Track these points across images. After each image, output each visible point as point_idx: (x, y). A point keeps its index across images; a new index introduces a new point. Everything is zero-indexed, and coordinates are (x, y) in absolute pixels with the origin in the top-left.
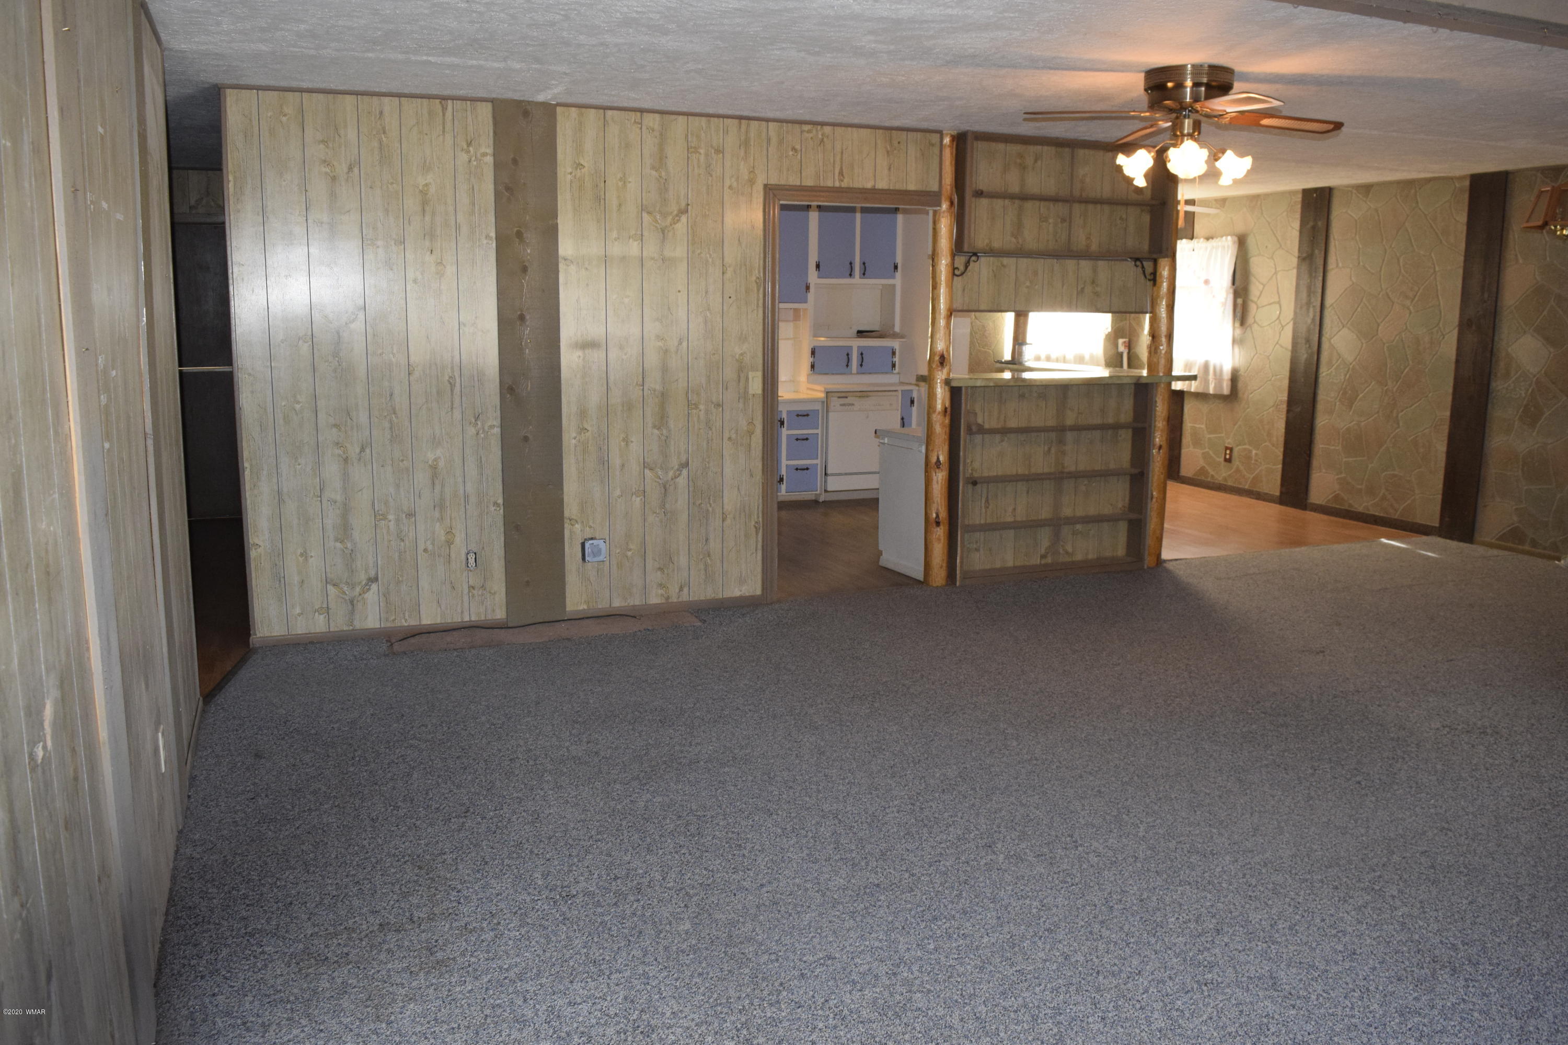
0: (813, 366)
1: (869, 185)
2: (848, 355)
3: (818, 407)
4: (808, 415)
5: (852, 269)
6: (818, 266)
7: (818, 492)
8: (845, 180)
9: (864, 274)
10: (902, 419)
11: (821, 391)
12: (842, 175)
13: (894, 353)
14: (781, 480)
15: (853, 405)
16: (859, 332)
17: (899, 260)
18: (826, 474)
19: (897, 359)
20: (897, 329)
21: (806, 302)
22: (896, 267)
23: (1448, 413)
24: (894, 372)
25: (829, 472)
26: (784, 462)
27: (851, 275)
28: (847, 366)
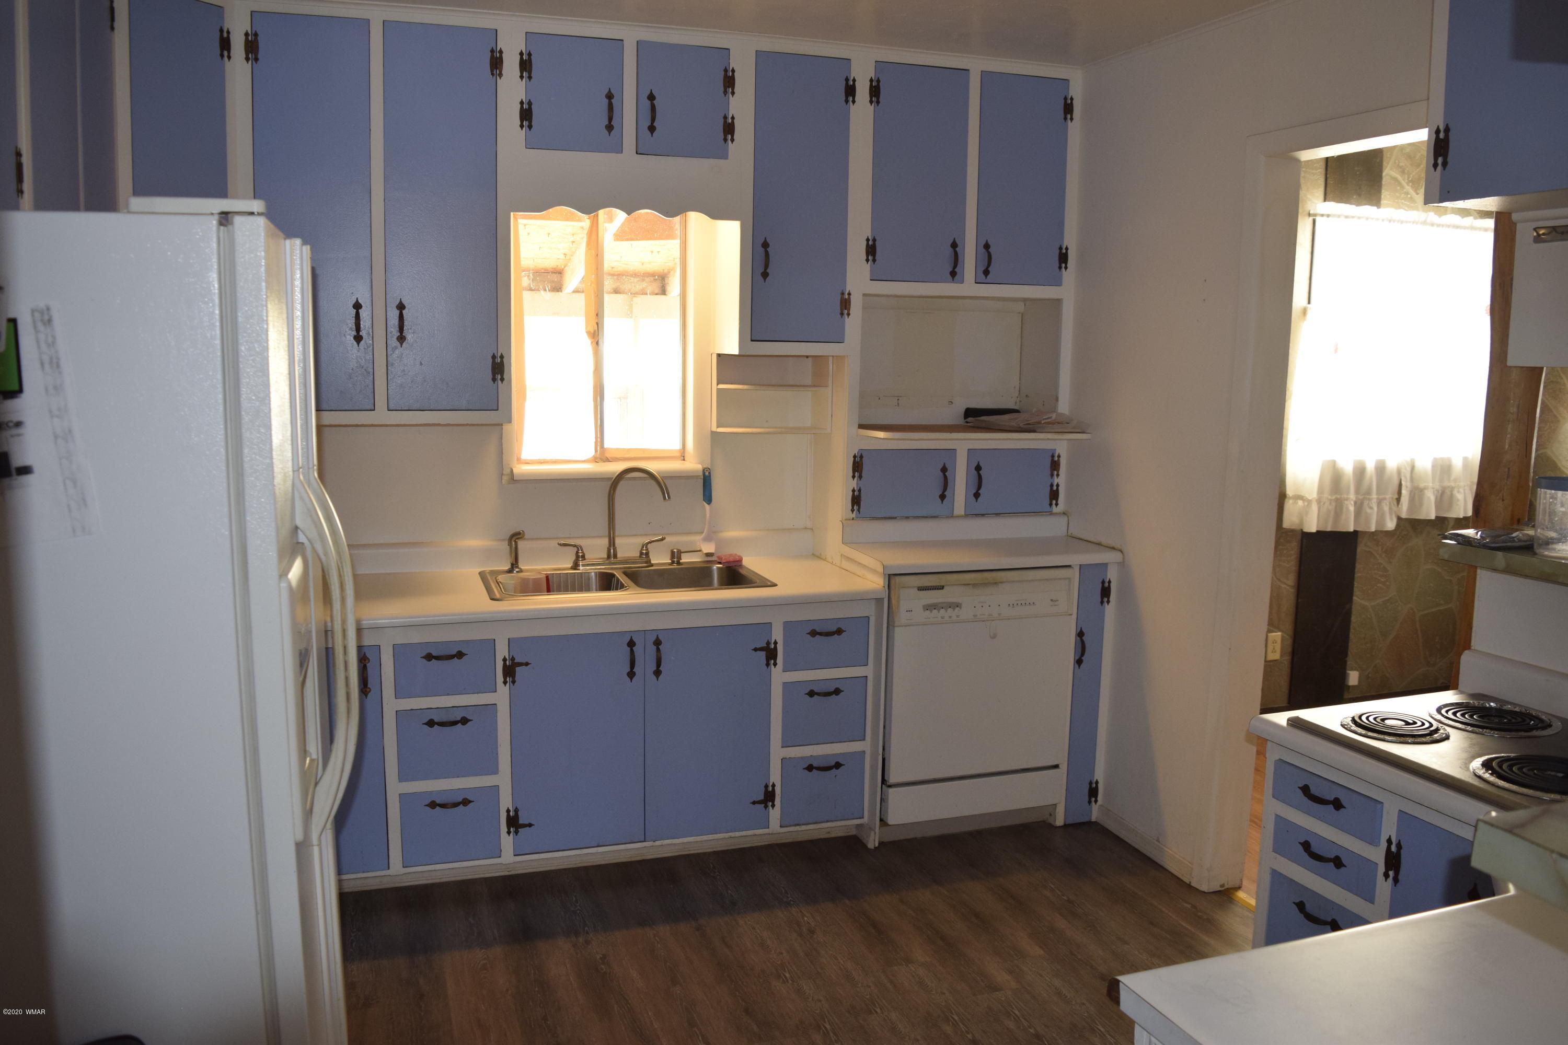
0: (856, 500)
2: (944, 470)
3: (869, 610)
4: (839, 632)
5: (956, 259)
6: (871, 250)
7: (865, 820)
9: (986, 272)
10: (1080, 634)
11: (874, 571)
13: (1055, 465)
14: (769, 797)
15: (958, 605)
16: (970, 413)
17: (1071, 240)
18: (884, 781)
19: (1061, 481)
20: (1064, 407)
21: (839, 339)
22: (1063, 258)
24: (1055, 509)
25: (893, 779)
26: (777, 752)
27: (953, 274)
28: (943, 497)
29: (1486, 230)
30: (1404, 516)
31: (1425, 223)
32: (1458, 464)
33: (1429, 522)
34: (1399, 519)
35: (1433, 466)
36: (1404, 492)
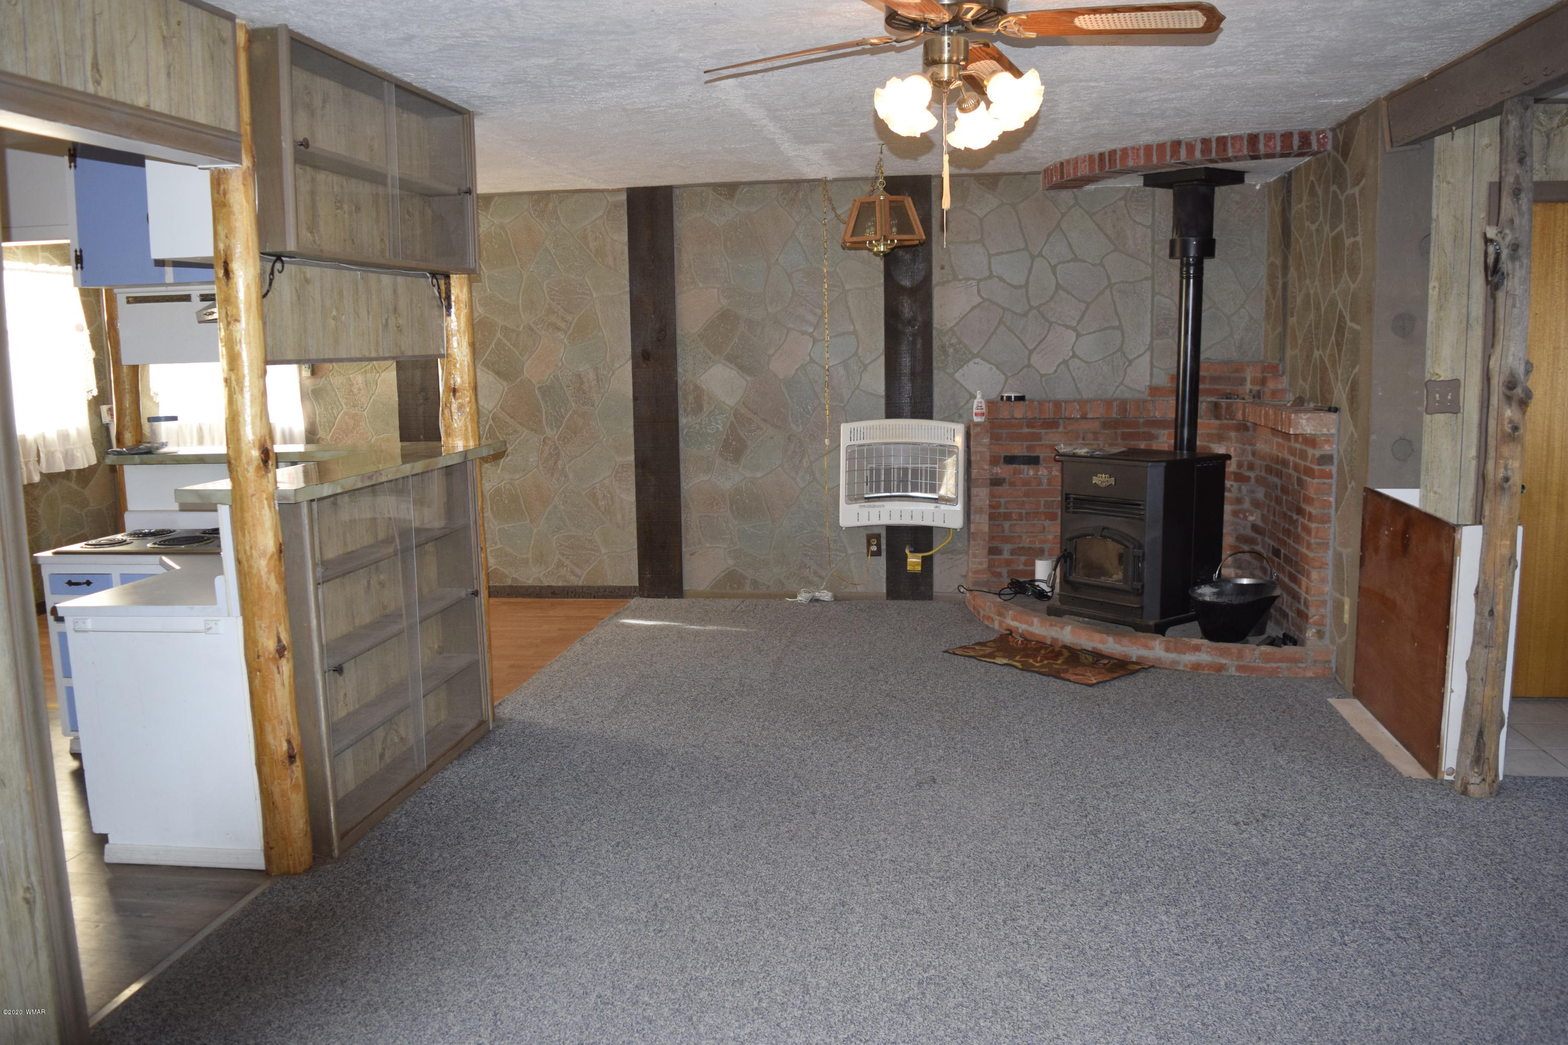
1: (141, 102)
8: (104, 83)
12: (98, 71)
23: (632, 458)
29: (67, 274)
30: (44, 471)
31: (26, 270)
32: (73, 433)
33: (59, 475)
34: (41, 474)
35: (58, 436)
36: (42, 455)
